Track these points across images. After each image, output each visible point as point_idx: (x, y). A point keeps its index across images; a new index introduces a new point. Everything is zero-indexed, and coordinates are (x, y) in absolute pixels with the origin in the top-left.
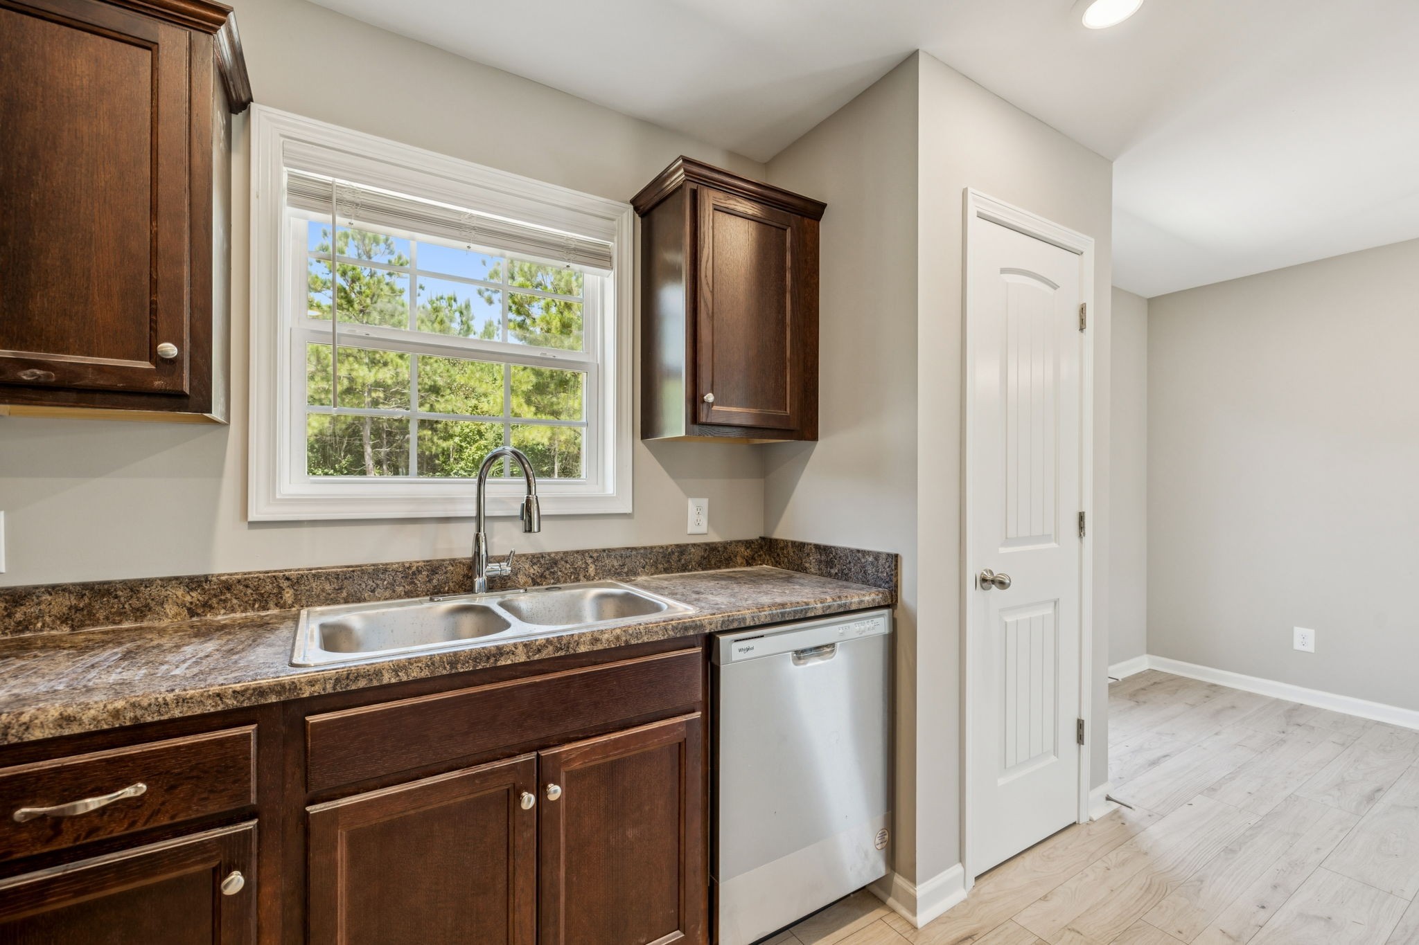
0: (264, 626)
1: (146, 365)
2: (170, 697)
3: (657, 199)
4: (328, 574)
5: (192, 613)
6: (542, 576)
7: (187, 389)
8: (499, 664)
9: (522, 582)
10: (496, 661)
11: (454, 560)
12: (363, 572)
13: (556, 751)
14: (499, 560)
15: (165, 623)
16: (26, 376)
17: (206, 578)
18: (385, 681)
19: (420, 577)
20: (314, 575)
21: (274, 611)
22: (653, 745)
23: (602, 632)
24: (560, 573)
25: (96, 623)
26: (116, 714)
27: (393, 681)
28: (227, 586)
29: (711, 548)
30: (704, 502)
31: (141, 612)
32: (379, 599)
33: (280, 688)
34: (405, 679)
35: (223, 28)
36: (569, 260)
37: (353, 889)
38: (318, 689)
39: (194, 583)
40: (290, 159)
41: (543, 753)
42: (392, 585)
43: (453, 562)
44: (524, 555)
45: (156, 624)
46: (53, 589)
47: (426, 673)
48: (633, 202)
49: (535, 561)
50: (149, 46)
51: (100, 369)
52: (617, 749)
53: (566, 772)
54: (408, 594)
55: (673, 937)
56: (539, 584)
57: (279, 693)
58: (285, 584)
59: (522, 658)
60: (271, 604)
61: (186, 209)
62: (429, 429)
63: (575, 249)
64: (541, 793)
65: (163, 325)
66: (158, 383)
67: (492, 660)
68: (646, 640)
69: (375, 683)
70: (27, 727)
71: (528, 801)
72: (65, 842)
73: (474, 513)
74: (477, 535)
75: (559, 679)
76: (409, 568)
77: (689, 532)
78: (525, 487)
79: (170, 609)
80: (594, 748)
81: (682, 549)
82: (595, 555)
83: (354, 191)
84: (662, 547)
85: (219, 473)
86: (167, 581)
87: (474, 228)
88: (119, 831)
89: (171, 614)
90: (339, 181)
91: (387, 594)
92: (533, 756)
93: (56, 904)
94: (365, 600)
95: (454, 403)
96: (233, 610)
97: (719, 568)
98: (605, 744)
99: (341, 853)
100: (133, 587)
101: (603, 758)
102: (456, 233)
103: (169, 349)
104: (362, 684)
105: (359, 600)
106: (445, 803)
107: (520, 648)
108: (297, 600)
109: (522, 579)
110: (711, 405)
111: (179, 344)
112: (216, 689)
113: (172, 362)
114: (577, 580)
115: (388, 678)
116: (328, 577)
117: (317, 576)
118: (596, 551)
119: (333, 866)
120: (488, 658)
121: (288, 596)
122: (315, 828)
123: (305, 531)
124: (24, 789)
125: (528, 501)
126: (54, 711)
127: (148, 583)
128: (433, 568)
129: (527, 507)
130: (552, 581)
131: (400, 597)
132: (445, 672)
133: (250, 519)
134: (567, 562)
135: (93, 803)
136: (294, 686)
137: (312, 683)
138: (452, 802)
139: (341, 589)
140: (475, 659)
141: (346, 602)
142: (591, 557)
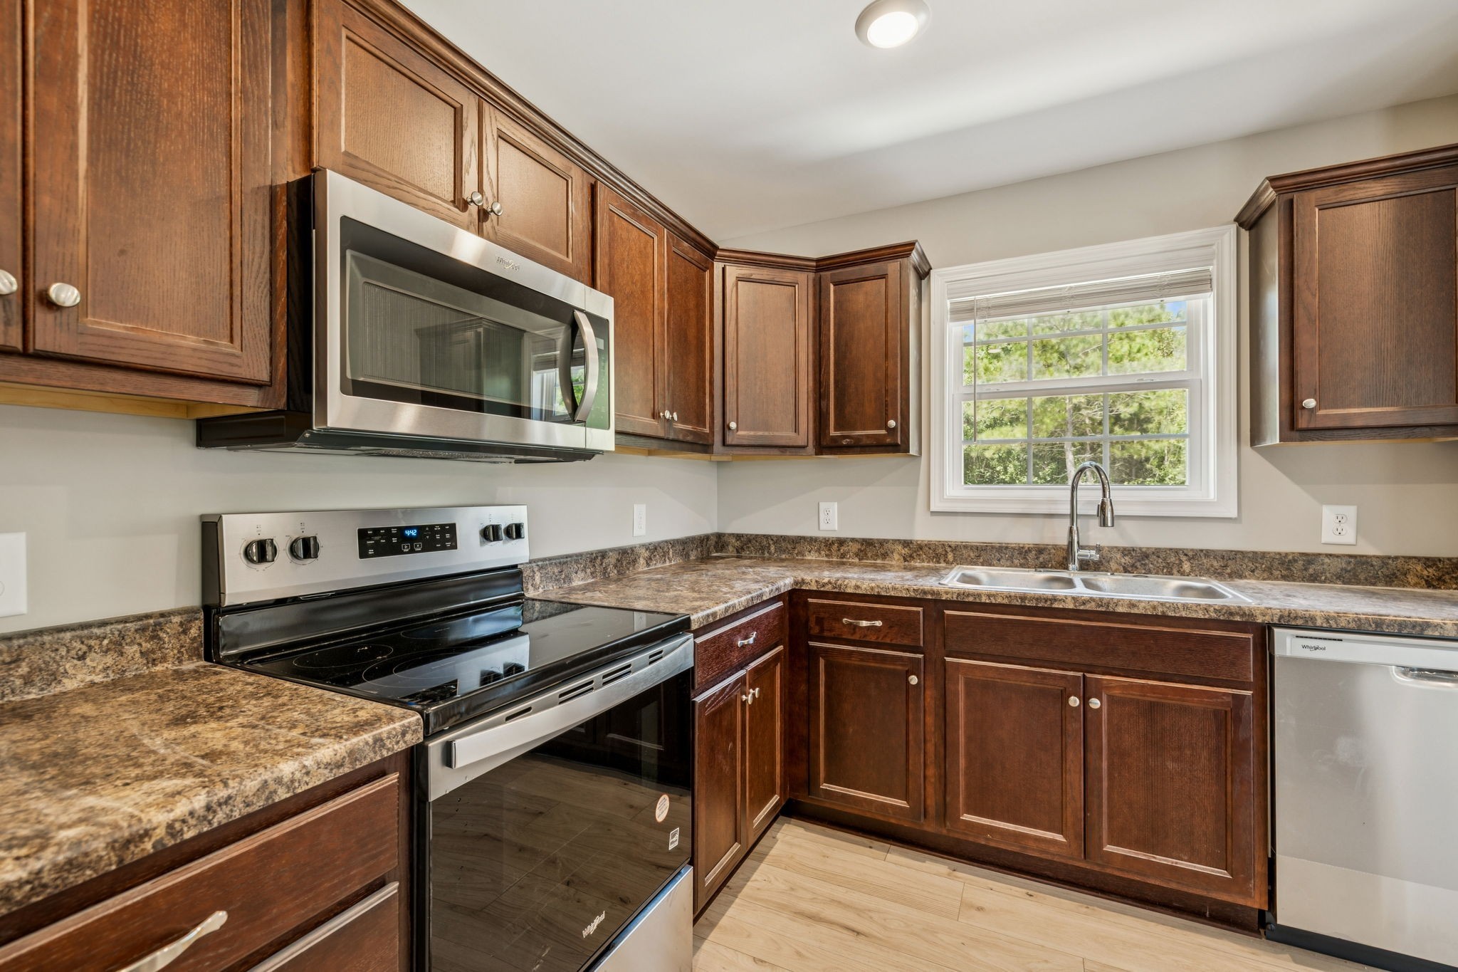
0: (937, 570)
1: (883, 432)
2: (890, 586)
3: (1257, 215)
4: (972, 546)
5: (905, 560)
6: (1133, 566)
7: (899, 442)
8: (1054, 606)
9: (1114, 568)
10: (1052, 604)
11: (1056, 545)
12: (993, 547)
13: (1099, 677)
14: (1090, 548)
15: (894, 563)
16: (844, 443)
17: (911, 542)
18: (983, 601)
19: (1030, 555)
20: (964, 546)
21: (943, 565)
22: (1193, 703)
23: (1139, 601)
24: (1151, 566)
25: (867, 559)
26: (872, 588)
27: (987, 601)
28: (920, 547)
29: (1361, 561)
30: (1351, 511)
31: (884, 556)
32: (1003, 566)
33: (933, 593)
34: (994, 602)
35: (914, 251)
36: (1161, 296)
37: (968, 711)
38: (949, 597)
39: (906, 543)
40: (951, 294)
41: (1088, 675)
42: (1011, 558)
43: (1055, 547)
44: (1116, 547)
45: (890, 563)
46: (853, 540)
47: (1006, 601)
48: (1236, 220)
49: (1126, 553)
50: (884, 276)
51: (868, 436)
52: (1154, 693)
53: (1108, 695)
54: (1022, 566)
55: (1219, 872)
56: (1130, 572)
57: (932, 594)
58: (949, 550)
59: (1071, 606)
60: (942, 561)
61: (899, 352)
62: (1139, 430)
63: (1168, 285)
64: (1085, 701)
65: (890, 413)
66: (888, 440)
67: (1049, 603)
68: (1184, 615)
69: (978, 601)
70: (846, 586)
71: (1074, 701)
72: (857, 637)
73: (1068, 512)
74: (1071, 528)
75: (1100, 627)
76: (1023, 548)
77: (1323, 542)
78: (1101, 493)
79: (896, 556)
80: (1132, 685)
81: (1310, 559)
82: (1190, 554)
83: (987, 300)
84: (1280, 554)
85: (917, 484)
86: (895, 541)
87: (1072, 297)
88: (873, 639)
89: (896, 559)
90: (978, 297)
91: (1008, 563)
92: (1080, 674)
93: (855, 662)
94: (994, 566)
95: (1168, 398)
96: (923, 561)
97: (1374, 584)
98: (1143, 686)
99: (961, 687)
100: (882, 542)
101: (1140, 696)
102: (1058, 304)
103: (892, 423)
104: (971, 599)
105: (990, 565)
106: (1018, 683)
107: (1070, 599)
108: (955, 560)
109: (1113, 565)
110: (1312, 410)
111: (896, 421)
112: (906, 586)
113: (895, 429)
114: (1170, 573)
115: (984, 599)
116: (972, 548)
117: (966, 547)
118: (1192, 550)
119: (957, 694)
120: (1046, 601)
121: (950, 556)
122: (949, 671)
123: (960, 519)
124: (846, 611)
125: (1103, 503)
126: (854, 583)
127: (887, 541)
128: (1040, 550)
129: (1102, 508)
130: (1143, 571)
131: (1016, 566)
132: (1018, 603)
133: (933, 509)
134: (1159, 557)
135: (864, 623)
136: (938, 593)
137: (947, 593)
138: (1022, 683)
139: (979, 556)
140: (1037, 599)
141: (983, 565)
142: (1186, 555)
